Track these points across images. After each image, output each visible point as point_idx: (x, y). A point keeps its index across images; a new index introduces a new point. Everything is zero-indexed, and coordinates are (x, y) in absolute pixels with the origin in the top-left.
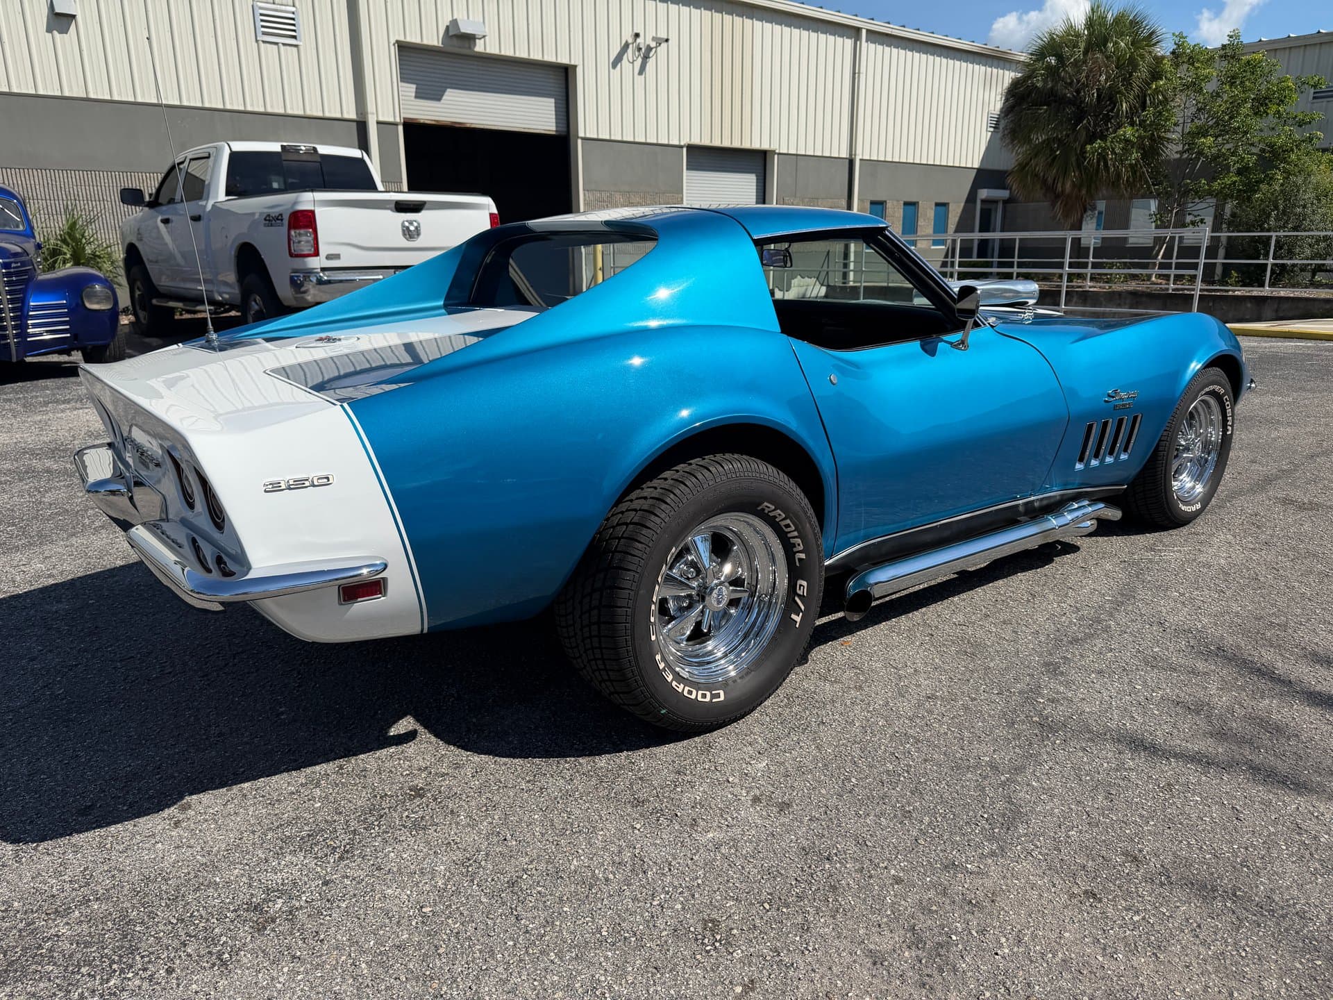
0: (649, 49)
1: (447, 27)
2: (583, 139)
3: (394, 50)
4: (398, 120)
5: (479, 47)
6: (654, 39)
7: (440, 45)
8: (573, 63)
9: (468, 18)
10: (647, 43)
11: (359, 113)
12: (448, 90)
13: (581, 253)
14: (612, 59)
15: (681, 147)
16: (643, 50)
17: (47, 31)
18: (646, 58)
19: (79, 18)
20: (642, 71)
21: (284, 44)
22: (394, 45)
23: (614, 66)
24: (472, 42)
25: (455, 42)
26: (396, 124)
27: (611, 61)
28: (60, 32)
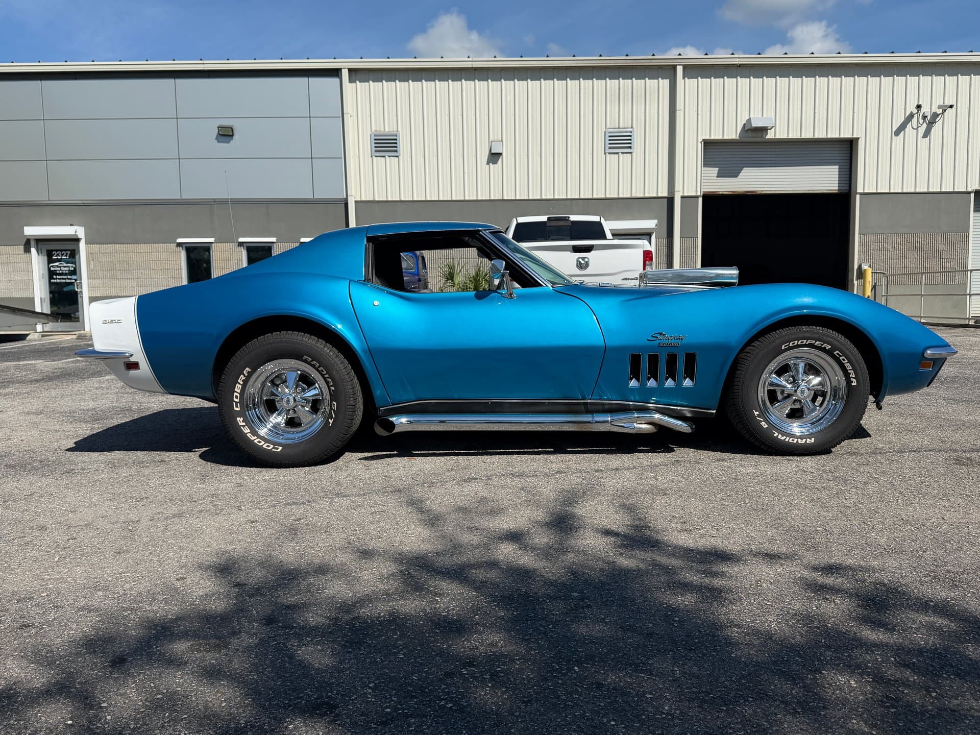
0: (935, 115)
1: (745, 124)
2: (861, 194)
3: (700, 147)
4: (699, 194)
5: (770, 135)
6: (939, 107)
7: (738, 138)
8: (855, 136)
9: (762, 116)
10: (934, 111)
11: (670, 191)
12: (745, 169)
13: (854, 285)
14: (894, 129)
15: (969, 193)
16: (929, 117)
17: (487, 164)
18: (931, 123)
19: (504, 154)
20: (927, 134)
21: (622, 153)
22: (701, 142)
23: (897, 133)
24: (764, 133)
25: (750, 134)
26: (697, 197)
27: (894, 130)
28: (493, 164)
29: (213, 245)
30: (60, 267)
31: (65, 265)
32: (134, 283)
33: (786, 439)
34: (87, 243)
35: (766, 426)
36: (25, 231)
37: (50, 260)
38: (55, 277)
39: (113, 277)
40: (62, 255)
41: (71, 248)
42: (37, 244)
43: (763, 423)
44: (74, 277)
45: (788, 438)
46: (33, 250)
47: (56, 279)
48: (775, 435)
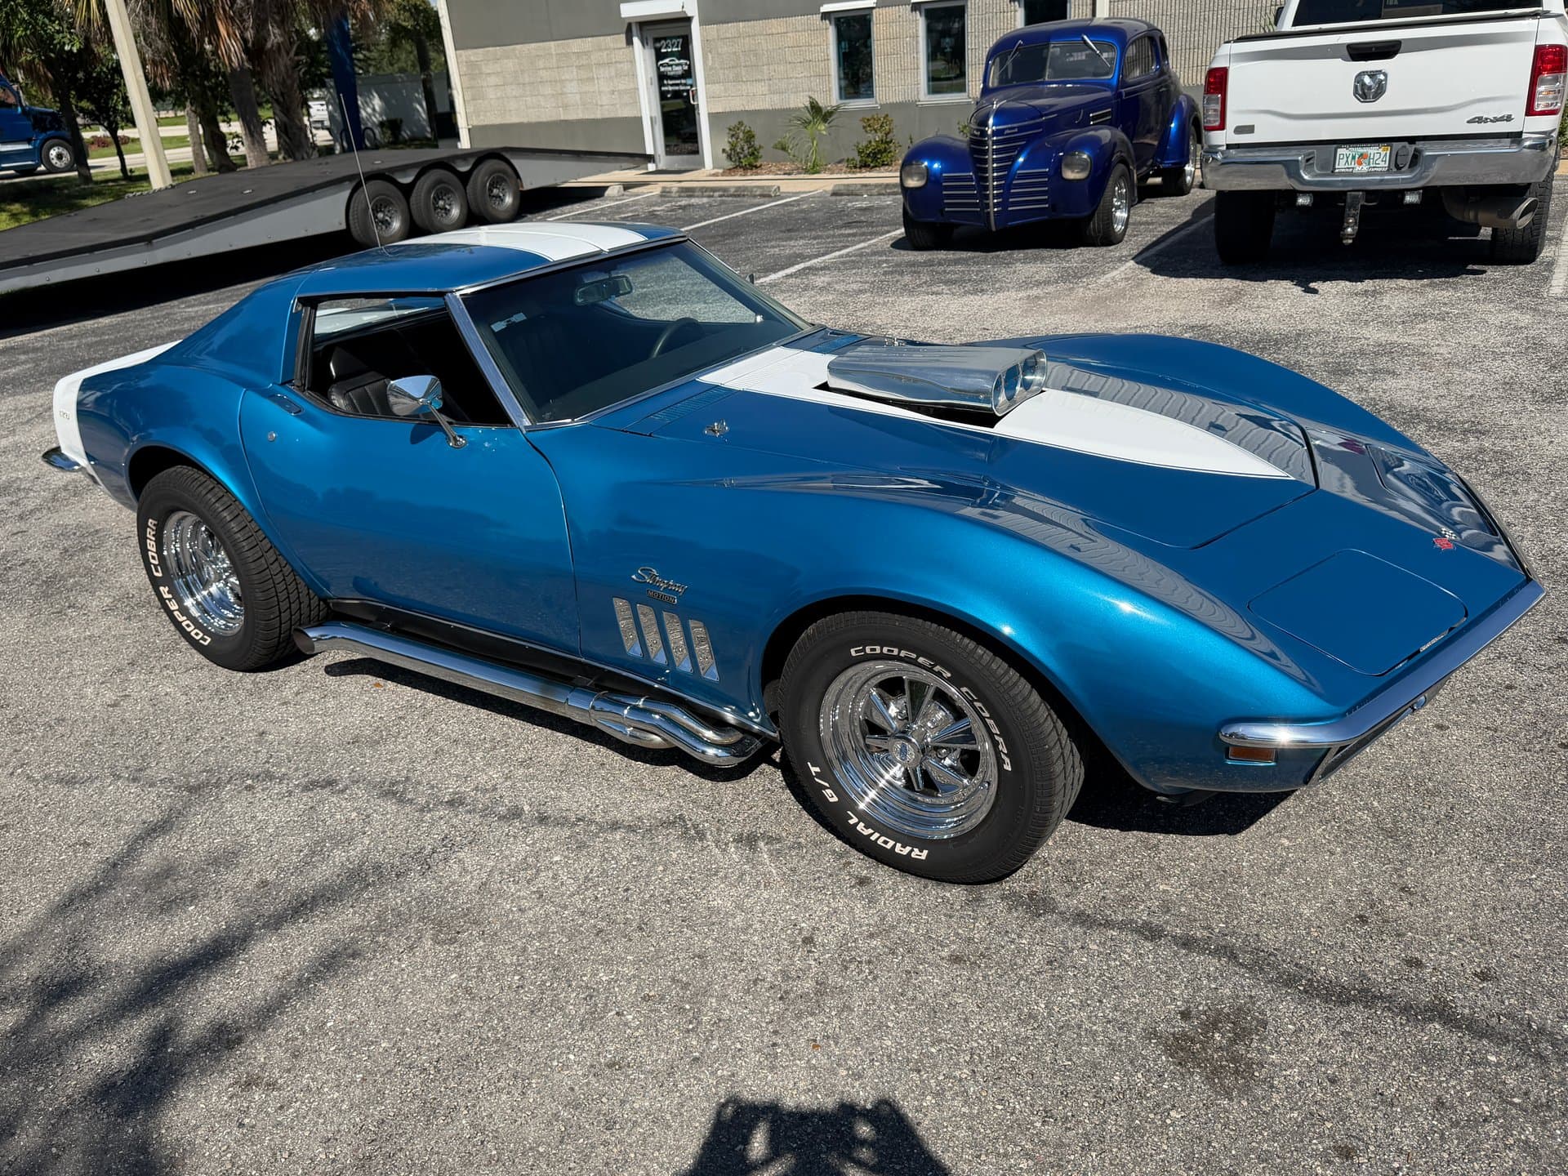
29: (874, 11)
30: (671, 65)
31: (677, 62)
32: (765, 89)
33: (872, 834)
34: (703, 23)
35: (835, 799)
36: (622, 12)
37: (659, 56)
38: (665, 82)
39: (737, 80)
40: (673, 45)
41: (682, 33)
42: (641, 30)
43: (828, 792)
44: (689, 81)
45: (877, 835)
46: (636, 40)
47: (668, 85)
48: (851, 822)
